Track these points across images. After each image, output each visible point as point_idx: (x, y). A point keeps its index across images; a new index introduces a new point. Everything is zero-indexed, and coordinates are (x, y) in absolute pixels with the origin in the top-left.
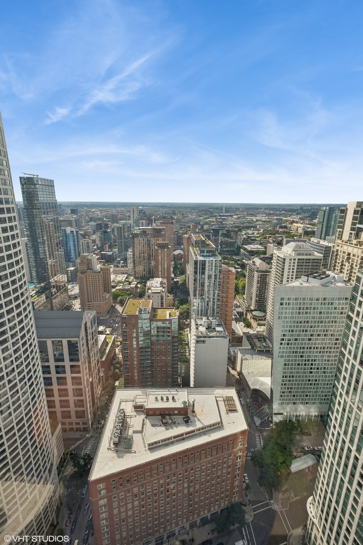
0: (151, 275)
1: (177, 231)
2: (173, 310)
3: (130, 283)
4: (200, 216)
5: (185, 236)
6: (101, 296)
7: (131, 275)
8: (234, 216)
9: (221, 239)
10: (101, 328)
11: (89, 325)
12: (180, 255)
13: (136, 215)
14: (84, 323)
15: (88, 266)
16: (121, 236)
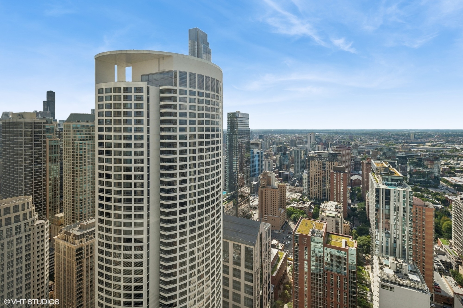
0: (326, 197)
1: (354, 157)
2: (350, 239)
3: (304, 203)
4: (382, 143)
5: (364, 161)
6: (277, 211)
7: (305, 195)
8: (426, 144)
9: (410, 168)
10: (274, 242)
11: (264, 236)
12: (358, 181)
13: (312, 140)
14: (260, 233)
15: (268, 182)
16: (298, 158)
